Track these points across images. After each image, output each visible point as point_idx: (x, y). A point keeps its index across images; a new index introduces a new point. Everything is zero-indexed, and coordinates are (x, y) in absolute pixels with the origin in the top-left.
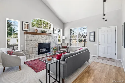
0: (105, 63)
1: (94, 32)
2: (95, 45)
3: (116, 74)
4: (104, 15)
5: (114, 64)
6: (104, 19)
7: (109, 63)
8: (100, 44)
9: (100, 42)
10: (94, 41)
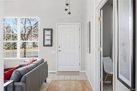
0: (69, 79)
1: (52, 30)
2: (53, 52)
3: (83, 87)
4: (67, 5)
5: (78, 78)
6: (66, 10)
7: (73, 77)
8: (60, 51)
9: (59, 47)
10: (51, 46)
